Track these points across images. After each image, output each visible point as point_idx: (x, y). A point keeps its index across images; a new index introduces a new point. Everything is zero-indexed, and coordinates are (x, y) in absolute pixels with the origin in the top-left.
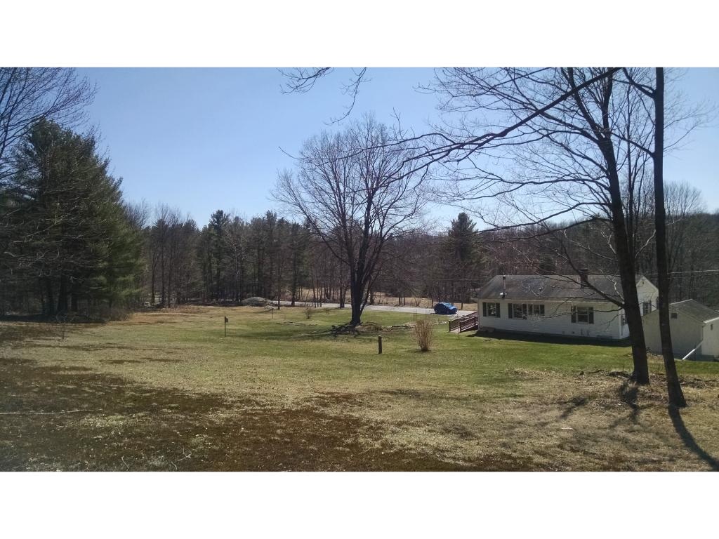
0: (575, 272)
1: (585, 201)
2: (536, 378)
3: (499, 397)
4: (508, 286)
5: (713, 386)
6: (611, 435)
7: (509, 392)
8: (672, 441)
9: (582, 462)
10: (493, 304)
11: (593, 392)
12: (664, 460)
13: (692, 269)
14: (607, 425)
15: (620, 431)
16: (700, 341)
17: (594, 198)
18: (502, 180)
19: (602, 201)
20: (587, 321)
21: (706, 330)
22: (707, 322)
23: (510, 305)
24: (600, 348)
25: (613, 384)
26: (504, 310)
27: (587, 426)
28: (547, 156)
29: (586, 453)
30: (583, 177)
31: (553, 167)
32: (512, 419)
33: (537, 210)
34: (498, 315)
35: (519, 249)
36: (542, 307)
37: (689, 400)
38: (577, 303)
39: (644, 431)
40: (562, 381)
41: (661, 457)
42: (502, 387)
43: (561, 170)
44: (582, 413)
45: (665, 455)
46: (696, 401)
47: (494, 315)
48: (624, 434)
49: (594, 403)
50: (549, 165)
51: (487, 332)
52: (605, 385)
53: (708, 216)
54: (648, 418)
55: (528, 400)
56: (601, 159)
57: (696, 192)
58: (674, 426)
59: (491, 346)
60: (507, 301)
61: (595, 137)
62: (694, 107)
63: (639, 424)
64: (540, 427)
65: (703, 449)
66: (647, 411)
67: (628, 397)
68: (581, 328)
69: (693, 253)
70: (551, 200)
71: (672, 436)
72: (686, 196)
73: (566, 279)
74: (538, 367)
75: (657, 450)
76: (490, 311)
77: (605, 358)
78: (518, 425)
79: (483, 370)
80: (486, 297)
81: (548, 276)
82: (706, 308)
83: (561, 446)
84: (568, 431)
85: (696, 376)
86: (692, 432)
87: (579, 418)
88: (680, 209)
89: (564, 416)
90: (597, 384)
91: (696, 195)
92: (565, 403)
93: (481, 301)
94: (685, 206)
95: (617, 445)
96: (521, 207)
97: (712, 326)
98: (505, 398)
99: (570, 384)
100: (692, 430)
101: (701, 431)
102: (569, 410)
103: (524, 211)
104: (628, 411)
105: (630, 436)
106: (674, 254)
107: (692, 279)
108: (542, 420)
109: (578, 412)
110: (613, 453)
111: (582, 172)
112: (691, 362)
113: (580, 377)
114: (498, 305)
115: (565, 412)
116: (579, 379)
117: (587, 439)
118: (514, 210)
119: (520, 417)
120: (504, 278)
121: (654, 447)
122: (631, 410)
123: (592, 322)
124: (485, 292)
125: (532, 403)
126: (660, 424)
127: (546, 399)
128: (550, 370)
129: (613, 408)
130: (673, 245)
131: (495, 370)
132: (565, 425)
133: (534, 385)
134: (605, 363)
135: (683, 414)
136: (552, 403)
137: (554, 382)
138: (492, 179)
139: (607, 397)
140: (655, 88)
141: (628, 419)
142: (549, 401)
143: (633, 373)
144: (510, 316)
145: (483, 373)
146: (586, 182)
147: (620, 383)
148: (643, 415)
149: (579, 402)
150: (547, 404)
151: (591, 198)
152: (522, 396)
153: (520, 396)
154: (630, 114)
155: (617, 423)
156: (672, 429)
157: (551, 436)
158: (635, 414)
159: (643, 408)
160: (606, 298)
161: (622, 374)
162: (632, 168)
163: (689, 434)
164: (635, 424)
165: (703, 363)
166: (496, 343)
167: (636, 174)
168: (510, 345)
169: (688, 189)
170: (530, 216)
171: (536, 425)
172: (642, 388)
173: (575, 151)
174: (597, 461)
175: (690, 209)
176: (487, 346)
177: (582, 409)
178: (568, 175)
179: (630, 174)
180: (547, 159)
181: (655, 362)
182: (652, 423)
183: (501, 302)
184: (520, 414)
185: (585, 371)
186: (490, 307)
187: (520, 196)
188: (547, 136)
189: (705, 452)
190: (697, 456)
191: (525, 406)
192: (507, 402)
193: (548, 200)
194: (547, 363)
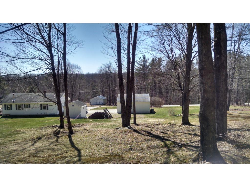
0: (40, 92)
1: (44, 67)
2: (25, 132)
3: (8, 142)
4: (15, 98)
5: (83, 126)
6: (49, 148)
7: (12, 139)
8: (68, 146)
9: (36, 160)
10: (9, 105)
11: (46, 134)
12: (64, 153)
13: (79, 91)
14: (48, 145)
15: (52, 146)
16: (80, 113)
17: (47, 66)
18: (9, 56)
19: (49, 68)
20: (46, 109)
21: (82, 109)
22: (82, 107)
23: (16, 105)
24: (50, 118)
25: (53, 130)
26: (14, 107)
27: (41, 147)
28: (29, 49)
29: (38, 157)
30: (43, 59)
31: (31, 53)
32: (12, 150)
33: (25, 69)
34: (11, 109)
35: (18, 84)
36: (30, 105)
37: (76, 132)
38: (42, 103)
39: (60, 144)
40: (35, 131)
41: (64, 152)
42: (10, 137)
43: (34, 55)
44: (40, 142)
45: (65, 151)
46: (77, 132)
47: (10, 109)
48: (53, 147)
49: (45, 138)
50: (30, 53)
51: (6, 116)
52: (50, 130)
53: (84, 75)
54: (62, 140)
55: (20, 141)
56: (48, 53)
57: (80, 67)
58: (69, 141)
59: (8, 122)
60: (15, 103)
61: (46, 45)
62: (77, 41)
63: (59, 142)
64: (23, 150)
65: (76, 146)
66: (62, 137)
67: (56, 134)
68: (44, 112)
69: (79, 86)
70: (31, 66)
71: (68, 144)
72: (77, 68)
73: (37, 95)
74: (27, 128)
75: (63, 150)
76: (8, 108)
77: (52, 121)
78: (14, 152)
79: (3, 132)
80: (6, 102)
81: (30, 94)
82: (82, 103)
83: (29, 156)
84: (33, 150)
85: (79, 124)
86: (74, 142)
87: (39, 144)
88: (75, 73)
89: (33, 145)
90: (47, 131)
91: (80, 68)
92: (34, 140)
93: (4, 104)
94: (77, 71)
95: (50, 151)
96: (19, 67)
97: (84, 108)
98: (10, 142)
99: (38, 132)
100: (74, 141)
101: (77, 141)
102: (35, 142)
103: (20, 69)
104: (56, 138)
105: (55, 147)
106: (74, 86)
107: (79, 94)
108: (24, 148)
109: (38, 142)
110: (48, 154)
111: (42, 57)
112: (78, 119)
113: (42, 129)
114: (11, 105)
115: (34, 143)
116: (42, 130)
117: (40, 151)
118: (16, 68)
119: (15, 148)
120: (14, 94)
121: (62, 149)
122: (57, 138)
123: (48, 109)
124: (6, 100)
125: (21, 142)
126: (65, 141)
127: (27, 139)
128: (31, 128)
129: (51, 138)
130: (74, 83)
131: (8, 131)
132: (32, 148)
133: (24, 135)
134: (51, 123)
135: (72, 136)
136: (29, 141)
137: (32, 132)
138: (5, 55)
139: (50, 135)
140: (63, 32)
141: (55, 141)
142: (28, 140)
143: (60, 125)
144: (16, 109)
145: (3, 133)
146: (44, 61)
147: (55, 129)
148: (60, 139)
149: (39, 138)
150: (27, 141)
151: (45, 66)
152: (18, 140)
153: (17, 140)
154: (58, 39)
155: (51, 143)
156: (68, 142)
157: (26, 153)
158: (58, 139)
159: (61, 136)
160: (51, 101)
161: (57, 126)
162: (59, 57)
163: (73, 142)
164: (57, 143)
165: (81, 119)
166: (10, 120)
167: (60, 59)
168: (16, 120)
169: (77, 66)
170: (22, 71)
171: (21, 150)
172: (61, 130)
173: (39, 49)
174: (41, 159)
175: (79, 72)
176: (6, 122)
177: (40, 141)
178: (37, 57)
179: (58, 59)
180: (29, 50)
181: (65, 121)
182: (63, 141)
183: (12, 104)
184: (15, 147)
185: (44, 127)
186: (8, 106)
187: (18, 63)
188: (28, 42)
189: (77, 147)
190: (74, 149)
191: (18, 143)
192: (11, 143)
193: (30, 65)
194: (31, 126)
